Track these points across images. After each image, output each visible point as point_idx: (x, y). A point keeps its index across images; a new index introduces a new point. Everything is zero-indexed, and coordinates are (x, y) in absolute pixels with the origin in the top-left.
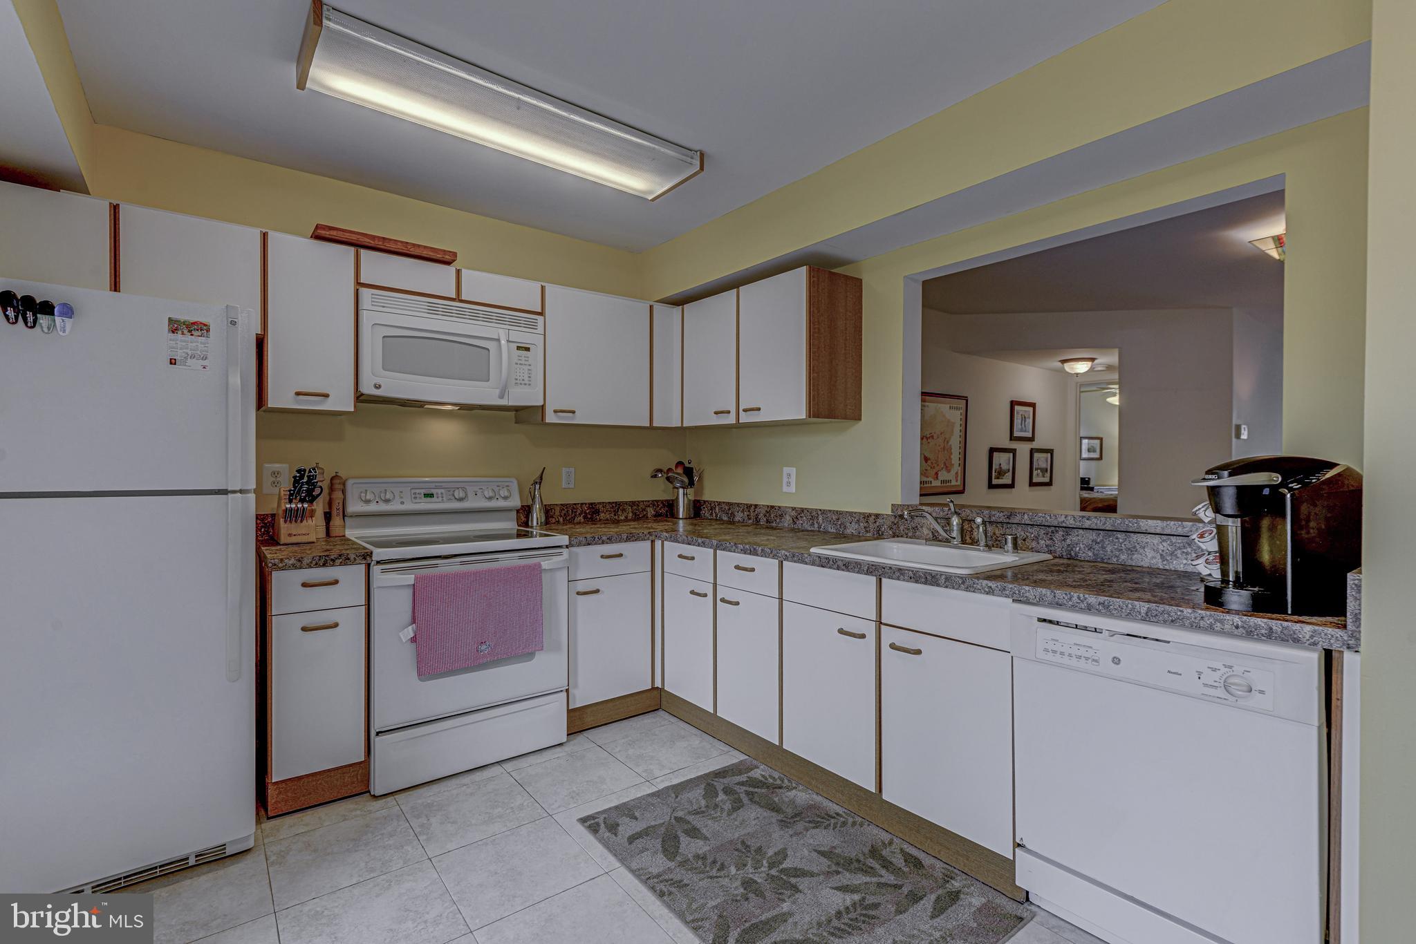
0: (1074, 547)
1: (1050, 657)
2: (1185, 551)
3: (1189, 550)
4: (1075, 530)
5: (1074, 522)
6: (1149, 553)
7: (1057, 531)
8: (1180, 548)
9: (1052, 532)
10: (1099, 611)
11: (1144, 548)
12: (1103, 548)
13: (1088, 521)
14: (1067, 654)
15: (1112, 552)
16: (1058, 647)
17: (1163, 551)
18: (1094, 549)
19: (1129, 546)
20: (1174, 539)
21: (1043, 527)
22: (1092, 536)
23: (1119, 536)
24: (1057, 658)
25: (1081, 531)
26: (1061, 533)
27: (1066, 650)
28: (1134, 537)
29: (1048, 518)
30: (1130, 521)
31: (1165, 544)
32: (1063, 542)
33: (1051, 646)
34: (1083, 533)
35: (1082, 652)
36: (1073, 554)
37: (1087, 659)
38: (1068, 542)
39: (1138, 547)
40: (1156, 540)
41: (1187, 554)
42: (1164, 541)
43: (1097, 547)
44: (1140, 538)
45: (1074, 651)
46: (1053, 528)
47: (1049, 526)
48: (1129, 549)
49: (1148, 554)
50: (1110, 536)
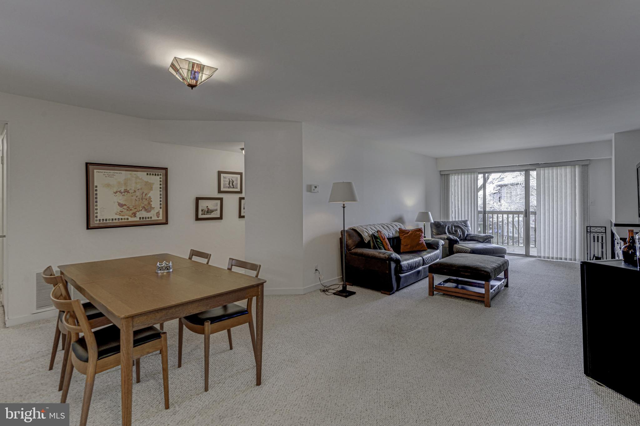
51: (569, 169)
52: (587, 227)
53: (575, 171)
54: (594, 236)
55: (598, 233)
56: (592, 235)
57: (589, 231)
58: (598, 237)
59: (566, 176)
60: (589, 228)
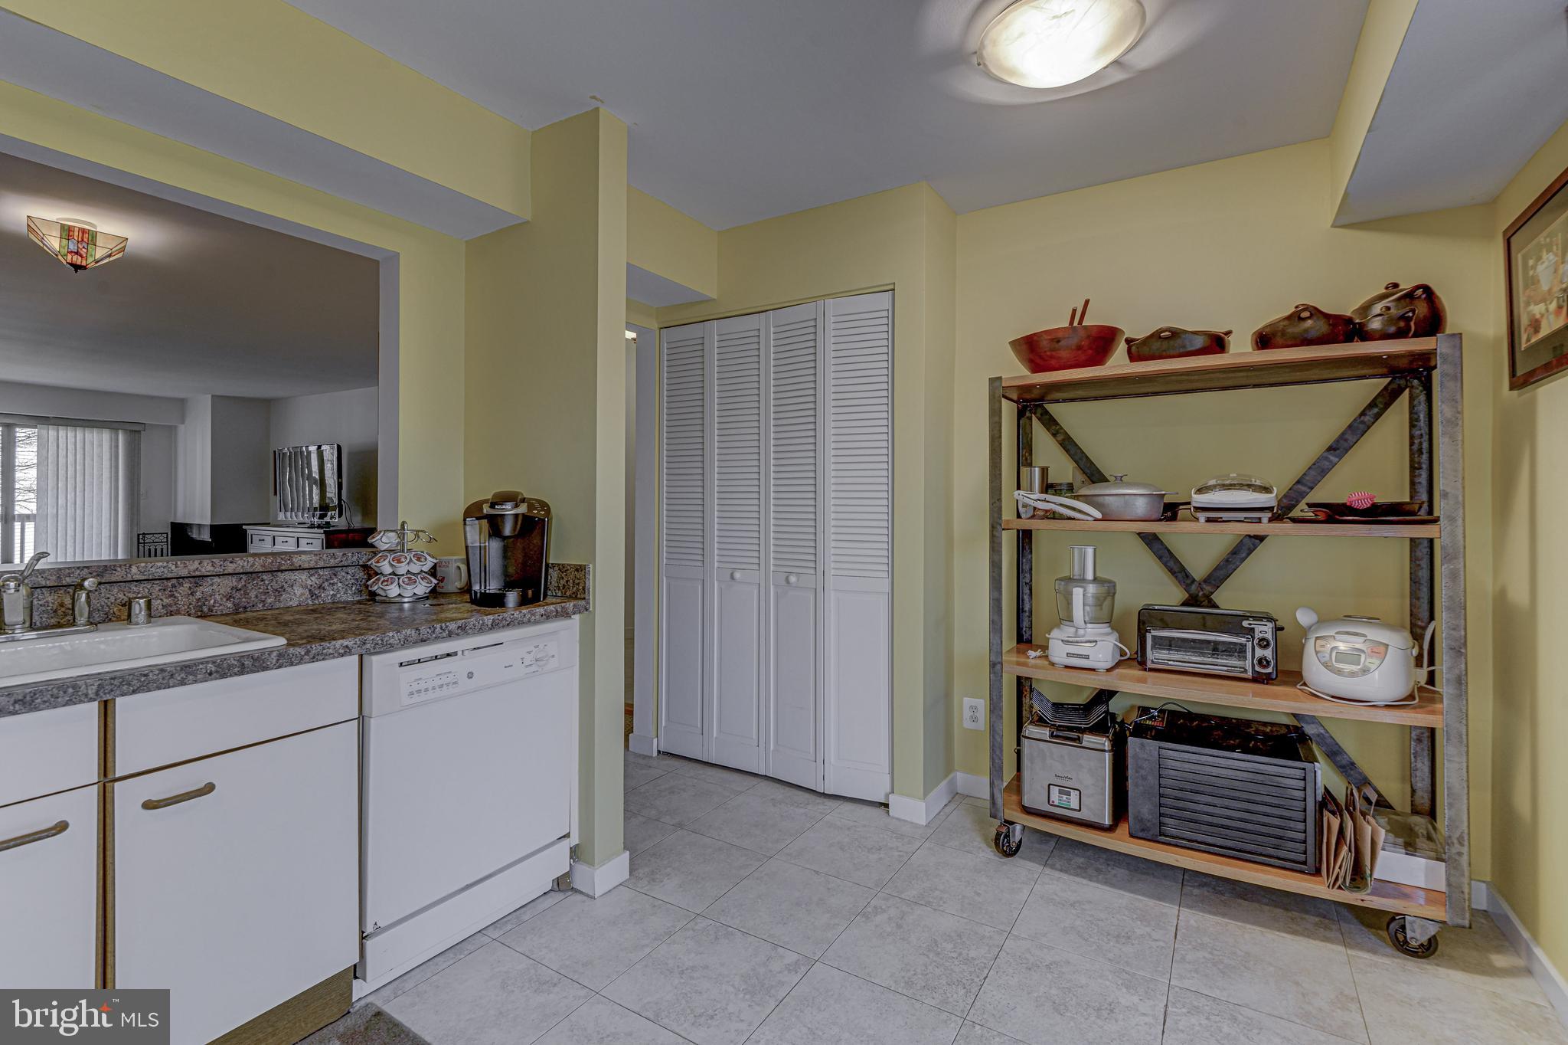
0: (206, 600)
1: (416, 699)
2: (332, 582)
3: (335, 580)
4: (209, 579)
5: (212, 569)
6: (298, 591)
7: (181, 584)
8: (327, 580)
9: (173, 586)
10: (458, 634)
11: (292, 586)
12: (246, 593)
13: (231, 565)
14: (430, 688)
15: (257, 597)
16: (423, 686)
17: (311, 586)
18: (234, 598)
19: (276, 586)
20: (321, 572)
21: (158, 582)
22: (232, 582)
23: (265, 577)
24: (423, 697)
25: (216, 580)
26: (187, 585)
27: (430, 685)
28: (281, 576)
29: (173, 567)
30: (282, 559)
31: (313, 578)
32: (191, 597)
33: (415, 687)
34: (219, 580)
35: (445, 680)
36: (205, 609)
37: (448, 685)
38: (198, 595)
39: (286, 586)
40: (304, 576)
41: (333, 584)
42: (311, 575)
43: (238, 595)
44: (287, 575)
45: (438, 682)
46: (174, 581)
47: (168, 579)
48: (277, 590)
49: (296, 591)
50: (254, 580)
51: (106, 435)
52: (139, 535)
53: (117, 440)
54: (150, 549)
55: (156, 544)
56: (147, 548)
57: (141, 541)
58: (156, 550)
59: (101, 445)
60: (141, 536)
